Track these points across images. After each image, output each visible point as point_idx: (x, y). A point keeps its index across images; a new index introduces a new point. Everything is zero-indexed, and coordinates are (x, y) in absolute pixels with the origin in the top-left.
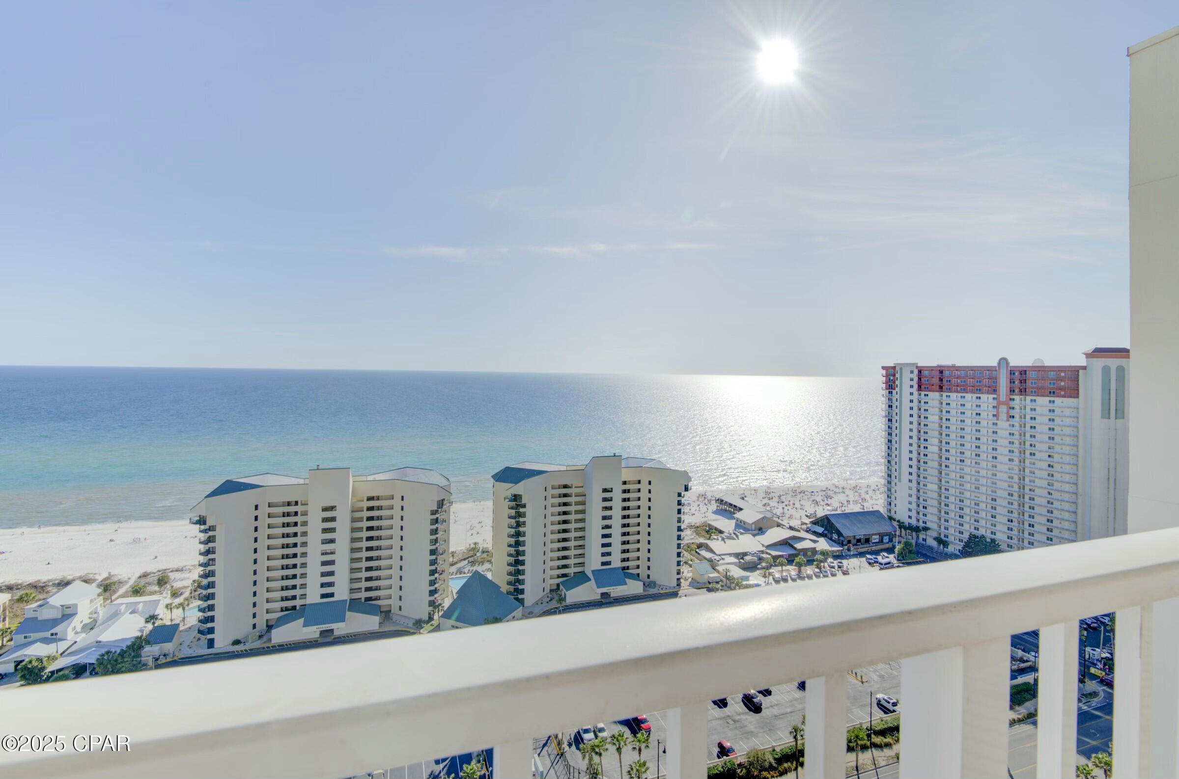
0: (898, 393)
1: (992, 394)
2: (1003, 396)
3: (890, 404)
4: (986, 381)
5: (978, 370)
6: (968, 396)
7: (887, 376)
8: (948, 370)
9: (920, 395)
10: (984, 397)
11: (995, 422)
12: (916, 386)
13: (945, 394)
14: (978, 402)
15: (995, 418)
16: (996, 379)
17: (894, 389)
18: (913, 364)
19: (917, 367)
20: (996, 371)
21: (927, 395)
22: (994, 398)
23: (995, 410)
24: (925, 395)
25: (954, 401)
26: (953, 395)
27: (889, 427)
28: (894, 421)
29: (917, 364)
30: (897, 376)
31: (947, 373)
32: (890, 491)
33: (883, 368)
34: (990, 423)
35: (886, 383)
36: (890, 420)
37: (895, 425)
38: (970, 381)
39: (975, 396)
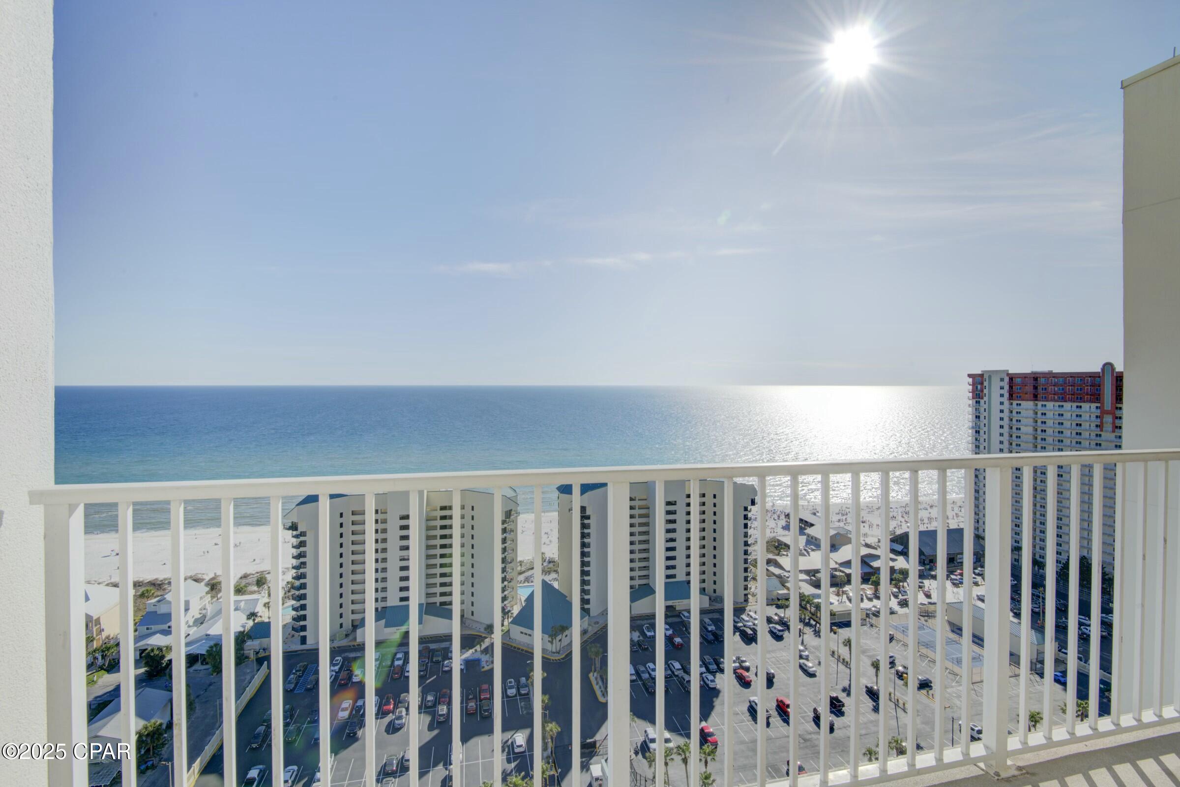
0: (987, 403)
1: (1095, 402)
2: (1108, 405)
3: (978, 414)
4: (1087, 389)
5: (1078, 377)
6: (1067, 405)
7: (974, 384)
8: (1043, 377)
9: (1012, 404)
10: (1085, 406)
11: (1099, 433)
12: (1007, 395)
13: (1040, 403)
14: (1078, 412)
15: (1099, 429)
16: (1099, 386)
17: (982, 398)
18: (1004, 371)
19: (1008, 374)
20: (1099, 377)
21: (1020, 404)
22: (1097, 408)
23: (1099, 420)
24: (1017, 404)
25: (1051, 410)
26: (1050, 405)
27: (976, 439)
28: (982, 432)
29: (1008, 370)
30: (985, 385)
31: (1042, 380)
32: (978, 507)
33: (970, 376)
34: (1093, 434)
35: (973, 392)
36: (978, 432)
37: (983, 437)
38: (1069, 389)
39: (1075, 405)
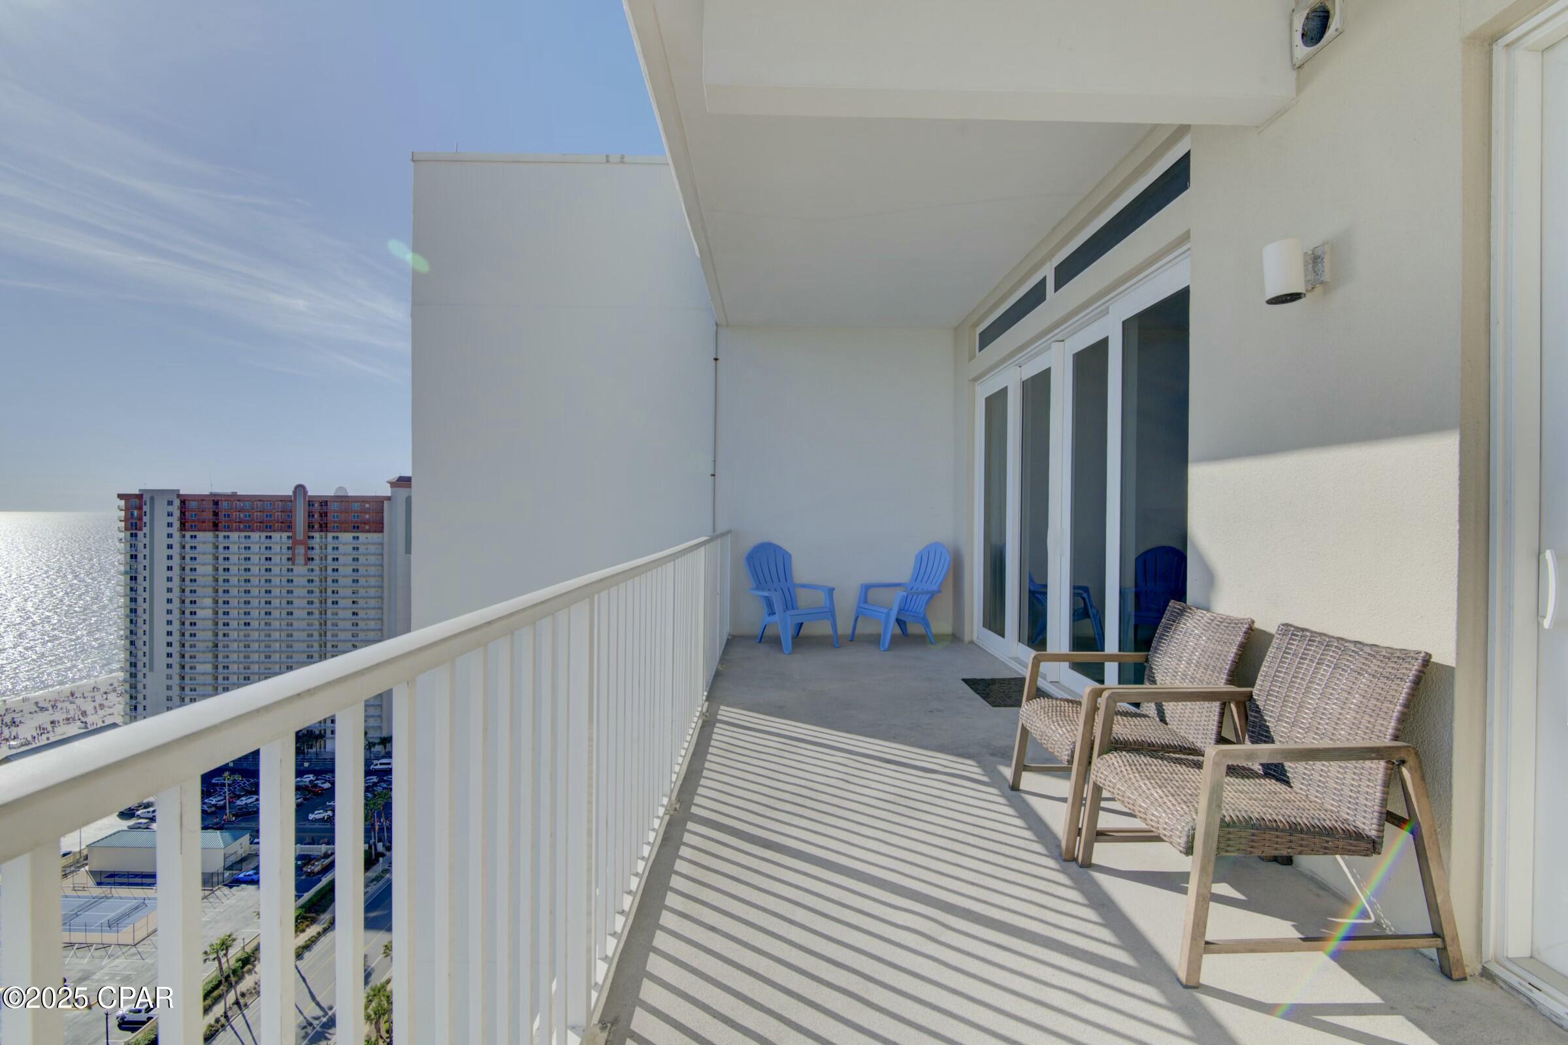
0: (148, 535)
1: (286, 531)
2: (300, 536)
3: (134, 553)
4: (278, 516)
5: (268, 501)
6: (255, 536)
7: (127, 509)
8: (225, 501)
9: (184, 536)
10: (276, 536)
11: (290, 567)
12: (177, 524)
13: (221, 534)
14: (268, 543)
15: (290, 563)
16: (291, 512)
17: (141, 529)
18: (173, 491)
19: (179, 496)
20: (291, 501)
21: (195, 537)
22: (288, 537)
23: (290, 552)
24: (192, 537)
25: (235, 543)
26: (234, 536)
27: (132, 589)
28: (140, 578)
29: (179, 490)
30: (144, 510)
31: (224, 505)
32: (135, 688)
33: (121, 496)
34: (284, 569)
35: (126, 520)
36: (134, 578)
37: (141, 584)
38: (257, 516)
39: (264, 535)
